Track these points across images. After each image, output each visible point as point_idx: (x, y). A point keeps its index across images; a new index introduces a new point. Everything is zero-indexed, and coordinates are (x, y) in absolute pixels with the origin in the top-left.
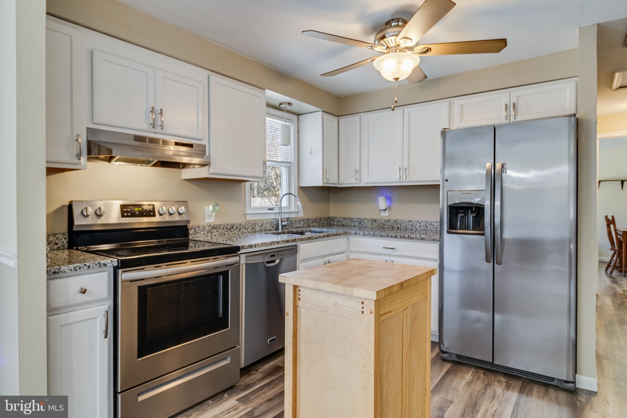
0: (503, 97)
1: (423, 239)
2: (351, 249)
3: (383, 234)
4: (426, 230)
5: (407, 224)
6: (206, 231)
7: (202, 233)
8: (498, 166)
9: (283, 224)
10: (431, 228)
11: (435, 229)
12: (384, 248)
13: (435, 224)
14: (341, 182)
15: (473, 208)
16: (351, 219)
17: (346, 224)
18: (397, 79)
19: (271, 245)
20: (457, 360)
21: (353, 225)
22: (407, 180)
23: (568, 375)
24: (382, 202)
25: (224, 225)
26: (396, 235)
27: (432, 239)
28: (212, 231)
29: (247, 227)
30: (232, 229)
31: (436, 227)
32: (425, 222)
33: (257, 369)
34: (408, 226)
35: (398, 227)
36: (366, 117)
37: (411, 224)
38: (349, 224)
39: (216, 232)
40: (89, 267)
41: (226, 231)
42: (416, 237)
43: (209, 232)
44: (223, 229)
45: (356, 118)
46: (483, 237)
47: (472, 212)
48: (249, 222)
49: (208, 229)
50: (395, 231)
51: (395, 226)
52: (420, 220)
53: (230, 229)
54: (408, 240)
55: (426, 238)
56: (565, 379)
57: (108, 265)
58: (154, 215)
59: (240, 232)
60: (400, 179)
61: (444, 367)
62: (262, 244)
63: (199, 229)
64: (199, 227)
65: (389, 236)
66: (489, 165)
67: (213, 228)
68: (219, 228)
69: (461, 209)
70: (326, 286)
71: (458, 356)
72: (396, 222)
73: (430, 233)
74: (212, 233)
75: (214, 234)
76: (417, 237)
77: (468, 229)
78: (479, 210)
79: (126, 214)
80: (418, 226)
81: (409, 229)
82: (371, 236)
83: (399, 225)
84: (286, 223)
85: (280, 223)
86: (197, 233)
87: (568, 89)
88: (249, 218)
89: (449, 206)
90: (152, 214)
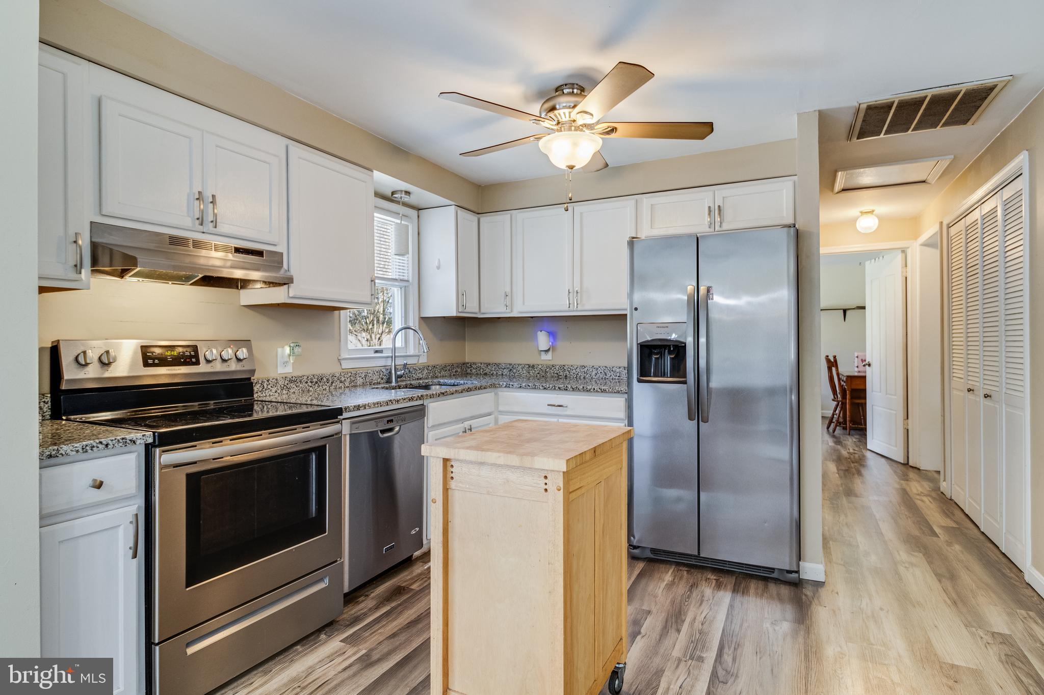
0: (705, 197)
1: (604, 391)
2: (501, 408)
3: (548, 386)
4: (605, 379)
5: (578, 370)
6: (279, 386)
7: (274, 390)
8: (703, 290)
9: (399, 373)
10: (612, 375)
11: (617, 378)
12: (548, 405)
13: (618, 370)
14: (482, 311)
15: (672, 346)
16: (498, 365)
17: (490, 372)
18: (571, 167)
19: (388, 405)
20: (652, 556)
21: (501, 373)
22: (579, 308)
23: (791, 564)
24: (543, 340)
25: (308, 377)
26: (567, 387)
27: (615, 391)
28: (288, 386)
29: (343, 379)
30: (320, 382)
31: (618, 375)
32: (604, 368)
33: (366, 593)
34: (579, 374)
35: (566, 376)
36: (520, 215)
37: (583, 370)
38: (495, 373)
39: (295, 387)
40: (107, 445)
41: (311, 387)
42: (594, 389)
43: (285, 387)
44: (307, 382)
45: (505, 218)
46: (686, 385)
47: (670, 353)
48: (345, 372)
49: (283, 383)
50: (561, 381)
51: (561, 373)
52: (596, 364)
53: (316, 382)
54: (583, 393)
55: (607, 390)
56: (788, 568)
57: (138, 442)
58: (197, 363)
59: (332, 388)
60: (569, 307)
61: (635, 568)
62: (374, 404)
63: (269, 384)
64: (268, 381)
65: (557, 388)
66: (690, 288)
67: (291, 381)
68: (301, 382)
69: (655, 349)
70: (493, 457)
71: (653, 551)
72: (563, 368)
73: (611, 382)
74: (289, 389)
75: (292, 391)
76: (596, 389)
77: (664, 375)
78: (678, 349)
79: (150, 361)
80: (594, 373)
81: (582, 377)
82: (530, 388)
83: (568, 373)
84: (403, 371)
85: (393, 372)
86: (266, 390)
87: (785, 191)
88: (346, 365)
89: (639, 344)
90: (194, 360)
